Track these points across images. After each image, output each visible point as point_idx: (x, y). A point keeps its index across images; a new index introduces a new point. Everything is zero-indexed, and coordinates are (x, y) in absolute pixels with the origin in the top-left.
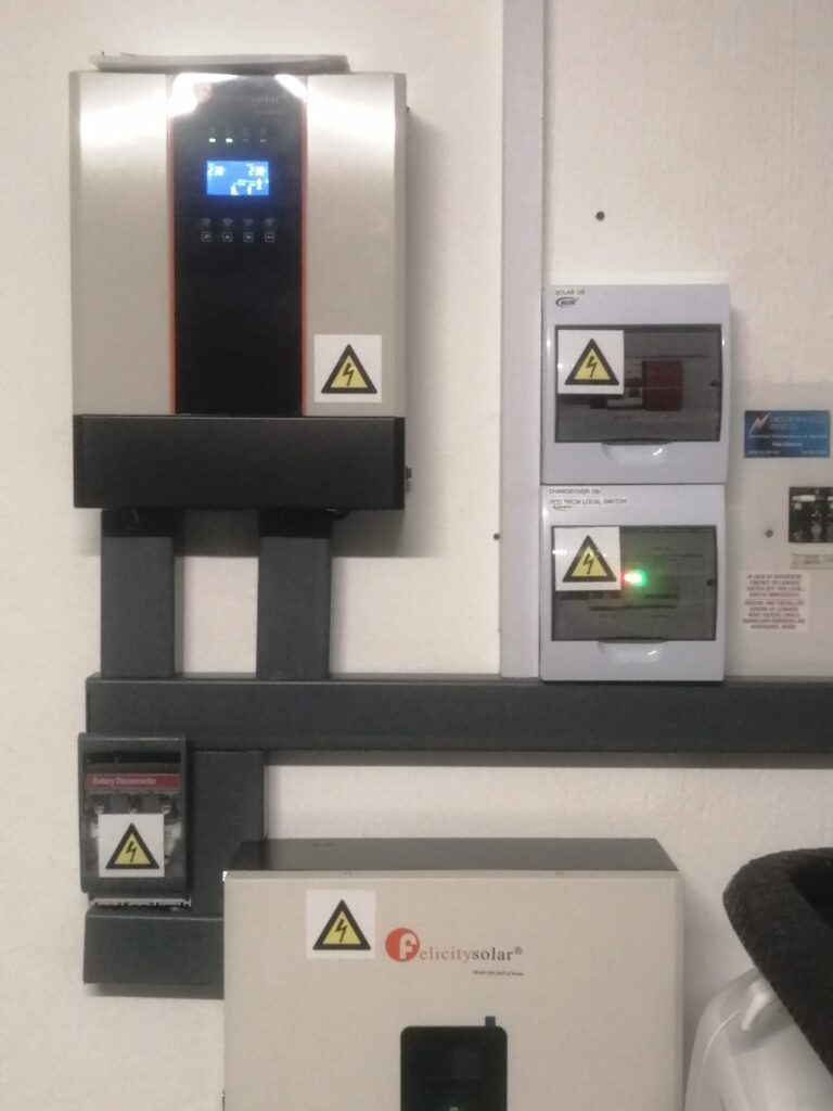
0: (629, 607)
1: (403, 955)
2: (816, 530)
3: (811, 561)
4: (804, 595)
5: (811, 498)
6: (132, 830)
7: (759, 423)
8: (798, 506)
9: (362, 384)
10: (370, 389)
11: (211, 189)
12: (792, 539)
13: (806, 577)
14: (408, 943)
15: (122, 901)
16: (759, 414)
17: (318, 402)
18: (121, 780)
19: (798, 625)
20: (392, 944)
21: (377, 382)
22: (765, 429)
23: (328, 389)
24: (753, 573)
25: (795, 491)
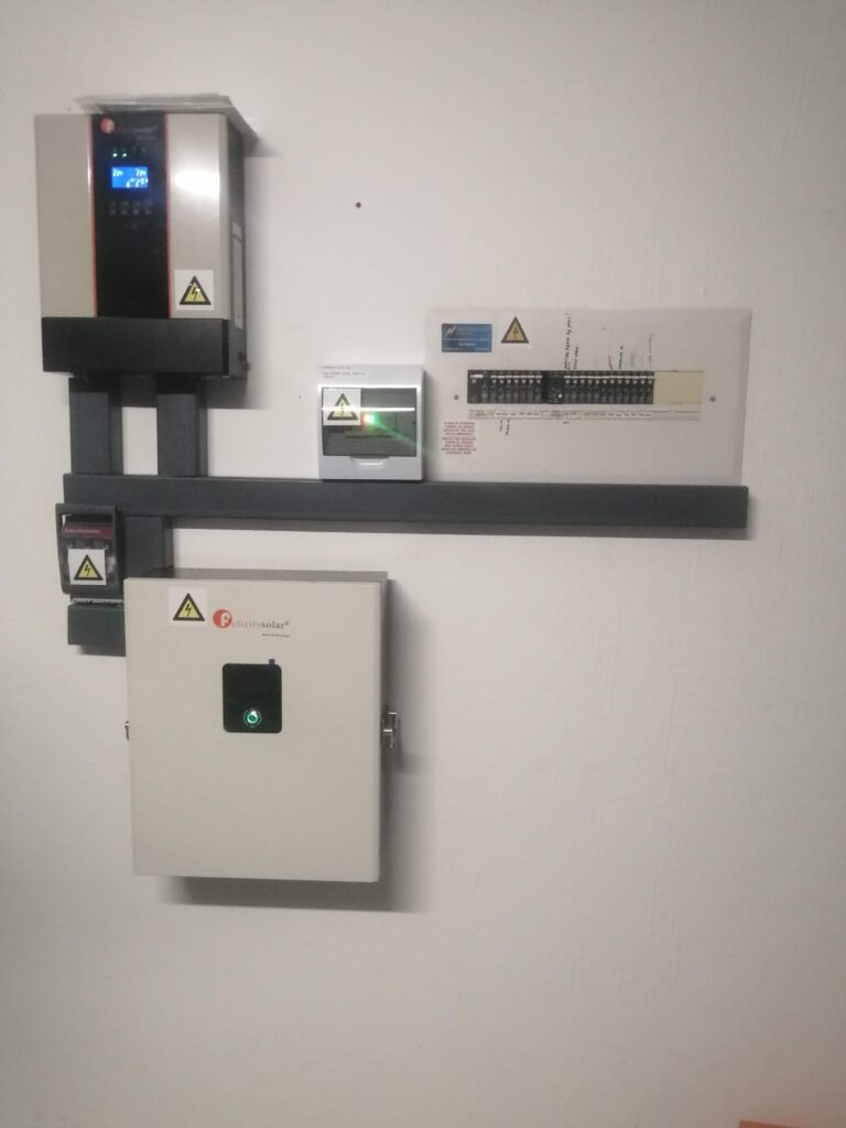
0: (366, 437)
1: (223, 624)
2: (484, 395)
3: (480, 414)
4: (476, 435)
5: (481, 376)
6: (87, 558)
7: (450, 331)
8: (474, 381)
9: (202, 299)
10: (207, 302)
11: (115, 184)
12: (470, 401)
13: (478, 423)
14: (226, 618)
15: (89, 600)
16: (450, 326)
17: (178, 310)
18: (80, 531)
19: (473, 452)
20: (217, 618)
21: (211, 298)
22: (453, 335)
23: (183, 302)
24: (447, 421)
25: (471, 372)
